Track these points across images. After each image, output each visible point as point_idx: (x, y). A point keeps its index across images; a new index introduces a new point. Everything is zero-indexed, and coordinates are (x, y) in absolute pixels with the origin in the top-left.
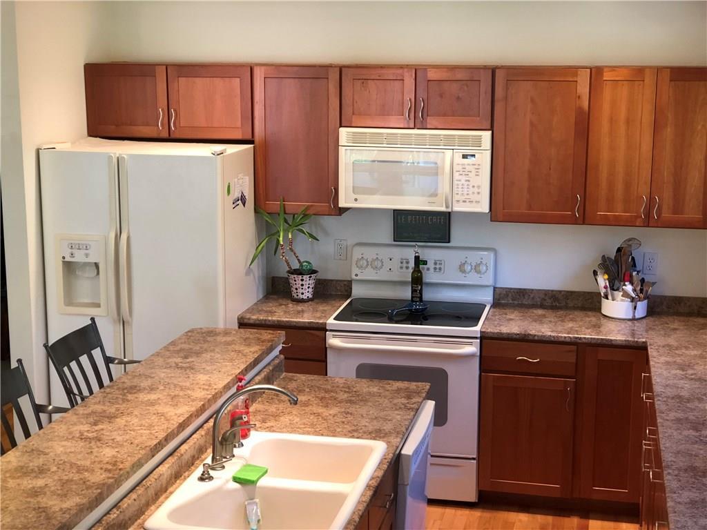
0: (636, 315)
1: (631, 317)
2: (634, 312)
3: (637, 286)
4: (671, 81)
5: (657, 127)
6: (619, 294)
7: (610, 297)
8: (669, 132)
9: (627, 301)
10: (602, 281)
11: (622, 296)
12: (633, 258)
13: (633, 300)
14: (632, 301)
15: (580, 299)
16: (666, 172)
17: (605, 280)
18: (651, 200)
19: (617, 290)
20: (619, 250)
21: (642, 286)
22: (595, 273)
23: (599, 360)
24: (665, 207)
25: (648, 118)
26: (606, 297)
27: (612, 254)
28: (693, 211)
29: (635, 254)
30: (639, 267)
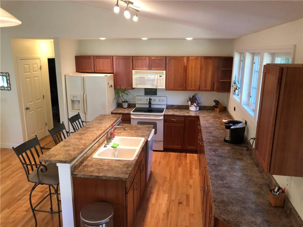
1: (196, 110)
4: (204, 59)
5: (201, 69)
6: (193, 106)
8: (204, 70)
10: (189, 103)
13: (196, 107)
16: (203, 80)
18: (200, 85)
19: (193, 105)
20: (193, 96)
21: (198, 104)
22: (188, 101)
23: (189, 120)
24: (203, 86)
25: (199, 67)
26: (190, 106)
27: (192, 97)
28: (209, 87)
29: (196, 97)
30: (197, 100)
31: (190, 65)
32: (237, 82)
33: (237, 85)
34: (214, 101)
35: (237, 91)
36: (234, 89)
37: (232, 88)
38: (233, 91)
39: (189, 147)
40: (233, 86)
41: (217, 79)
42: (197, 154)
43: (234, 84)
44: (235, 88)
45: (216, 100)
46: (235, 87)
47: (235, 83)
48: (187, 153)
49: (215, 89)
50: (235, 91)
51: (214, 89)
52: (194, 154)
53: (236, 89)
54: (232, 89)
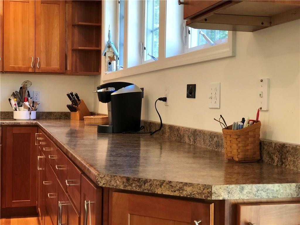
0: (31, 117)
1: (28, 119)
2: (30, 117)
3: (31, 104)
4: (41, 3)
5: (36, 25)
6: (22, 108)
7: (17, 109)
8: (42, 27)
9: (26, 110)
11: (24, 108)
12: (28, 92)
13: (29, 109)
14: (29, 111)
15: (3, 115)
16: (42, 47)
17: (15, 101)
18: (36, 59)
19: (21, 106)
20: (21, 88)
21: (33, 104)
22: (10, 100)
23: (13, 133)
24: (42, 63)
25: (32, 20)
26: (16, 110)
27: (18, 90)
28: (55, 64)
29: (29, 89)
30: (31, 95)
31: (12, 13)
32: (113, 46)
33: (113, 49)
34: (68, 95)
35: (115, 62)
36: (108, 60)
37: (103, 57)
38: (107, 64)
39: (16, 203)
40: (105, 55)
41: (73, 45)
42: (37, 218)
43: (107, 49)
44: (109, 57)
45: (72, 94)
46: (110, 55)
47: (109, 47)
48: (10, 218)
49: (68, 69)
50: (110, 63)
51: (66, 69)
52: (29, 219)
53: (112, 59)
54: (104, 61)
